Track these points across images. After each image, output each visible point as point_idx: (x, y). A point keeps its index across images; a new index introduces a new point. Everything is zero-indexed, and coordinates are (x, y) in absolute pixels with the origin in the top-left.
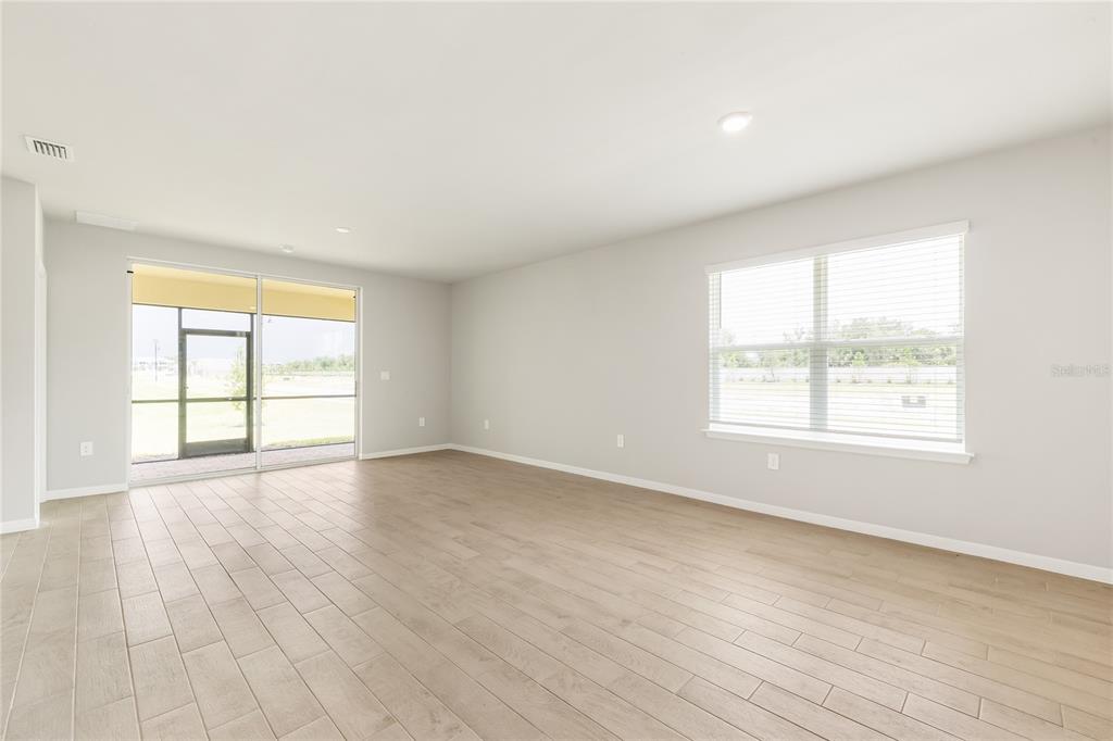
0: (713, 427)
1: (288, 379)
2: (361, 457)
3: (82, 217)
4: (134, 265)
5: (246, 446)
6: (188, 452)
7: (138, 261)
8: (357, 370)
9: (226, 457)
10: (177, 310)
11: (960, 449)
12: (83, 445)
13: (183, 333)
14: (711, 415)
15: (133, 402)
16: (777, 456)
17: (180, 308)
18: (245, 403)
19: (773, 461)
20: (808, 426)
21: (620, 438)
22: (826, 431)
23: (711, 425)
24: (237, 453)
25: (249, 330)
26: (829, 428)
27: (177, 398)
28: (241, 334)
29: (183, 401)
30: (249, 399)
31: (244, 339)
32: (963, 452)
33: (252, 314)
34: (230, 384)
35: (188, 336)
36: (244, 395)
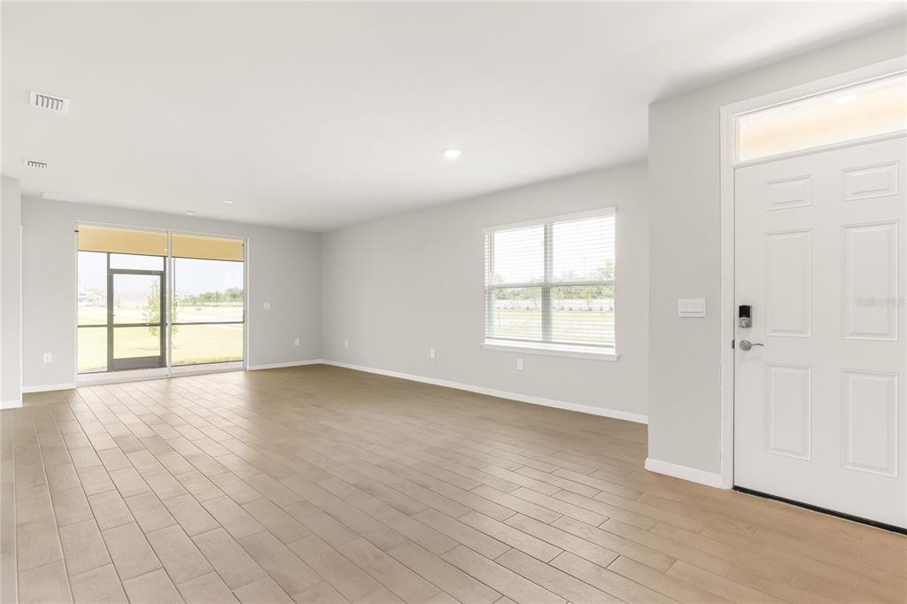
0: (487, 342)
1: (200, 309)
2: (248, 368)
3: (46, 196)
4: (80, 226)
5: (160, 362)
6: (115, 365)
7: (83, 224)
8: (245, 301)
9: (144, 371)
10: (106, 254)
11: (612, 352)
12: (45, 355)
13: (111, 273)
14: (486, 333)
15: (79, 326)
16: (521, 361)
17: (109, 253)
18: (159, 328)
19: (520, 364)
20: (541, 339)
21: (433, 351)
22: (551, 342)
23: (487, 340)
24: (153, 367)
25: (162, 270)
26: (554, 340)
27: (106, 323)
28: (156, 273)
29: (111, 326)
30: (162, 324)
31: (158, 278)
32: (614, 354)
33: (165, 257)
34: (148, 315)
35: (115, 276)
36: (159, 321)
